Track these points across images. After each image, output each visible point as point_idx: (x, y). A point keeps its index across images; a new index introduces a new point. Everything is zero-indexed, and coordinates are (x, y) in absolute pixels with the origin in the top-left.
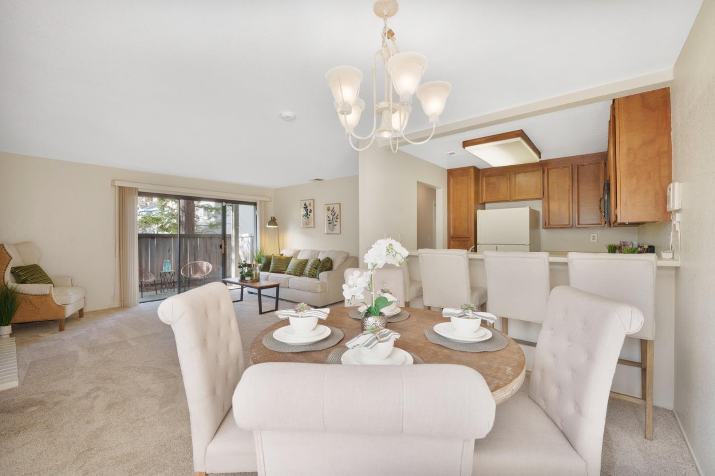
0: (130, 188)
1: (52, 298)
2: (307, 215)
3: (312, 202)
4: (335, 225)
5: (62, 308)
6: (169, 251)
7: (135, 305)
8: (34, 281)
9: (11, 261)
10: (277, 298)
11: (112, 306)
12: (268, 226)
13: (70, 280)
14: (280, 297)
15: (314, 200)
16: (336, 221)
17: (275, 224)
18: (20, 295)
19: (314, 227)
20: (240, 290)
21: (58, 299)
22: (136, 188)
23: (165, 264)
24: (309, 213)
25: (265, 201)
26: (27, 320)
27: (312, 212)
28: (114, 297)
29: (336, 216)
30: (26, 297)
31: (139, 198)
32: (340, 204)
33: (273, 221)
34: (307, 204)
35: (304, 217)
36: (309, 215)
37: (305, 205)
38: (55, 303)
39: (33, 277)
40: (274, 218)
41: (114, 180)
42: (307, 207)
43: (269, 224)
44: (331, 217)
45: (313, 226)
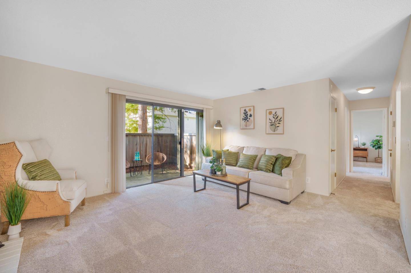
0: (120, 95)
1: (59, 194)
2: (247, 118)
3: (252, 108)
4: (278, 127)
5: (67, 203)
6: (136, 145)
7: (123, 192)
8: (43, 177)
9: (22, 158)
10: (248, 192)
11: (106, 192)
12: (215, 128)
13: (75, 172)
14: (250, 191)
15: (254, 106)
16: (279, 123)
17: (221, 126)
18: (29, 192)
19: (254, 129)
20: (192, 176)
21: (64, 195)
22: (124, 95)
23: (136, 155)
24: (249, 117)
25: (209, 109)
26: (36, 216)
27: (253, 116)
28: (107, 185)
29: (279, 118)
30: (35, 194)
31: (126, 104)
32: (283, 109)
33: (219, 124)
34: (247, 110)
35: (244, 121)
36: (249, 119)
37: (245, 110)
38: (62, 199)
39: (42, 173)
40: (220, 121)
41: (109, 88)
42: (247, 112)
43: (216, 126)
44: (273, 120)
45: (253, 127)
